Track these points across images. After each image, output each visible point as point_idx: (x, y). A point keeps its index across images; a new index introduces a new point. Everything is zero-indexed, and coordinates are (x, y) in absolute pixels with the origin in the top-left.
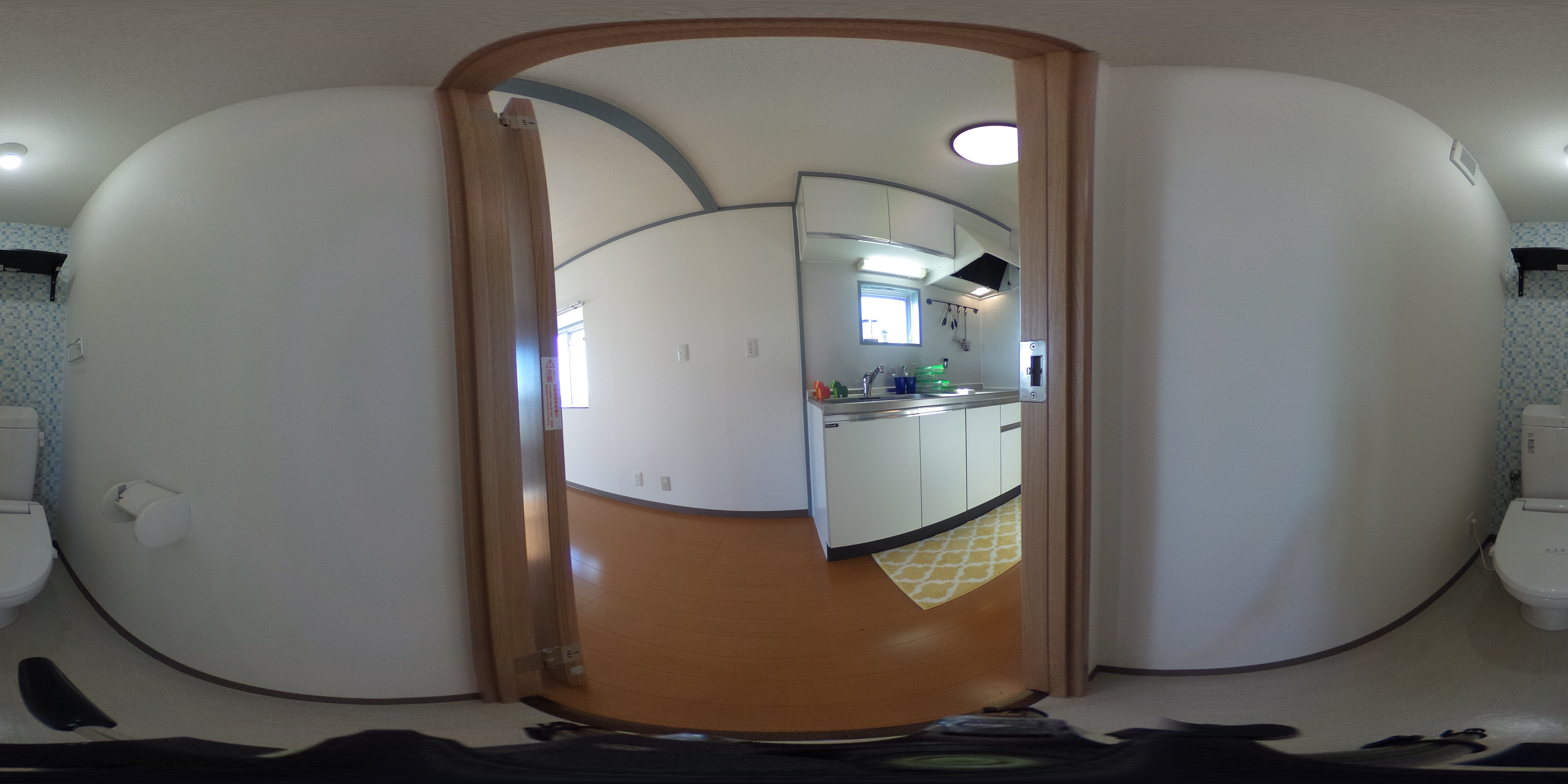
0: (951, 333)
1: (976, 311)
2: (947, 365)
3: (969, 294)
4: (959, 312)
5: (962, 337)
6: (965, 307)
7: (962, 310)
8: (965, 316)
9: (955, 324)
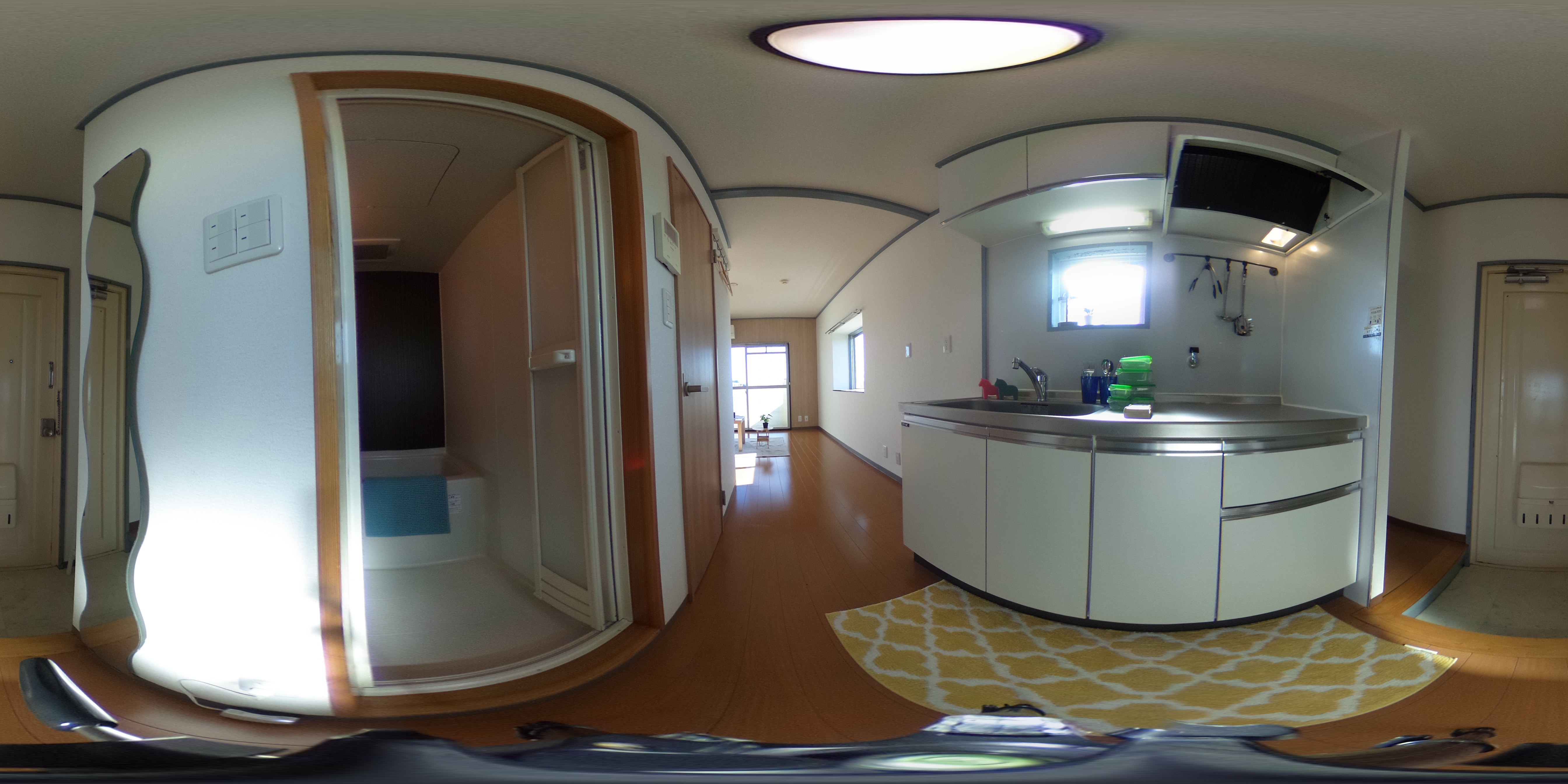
0: (1217, 305)
1: (1274, 271)
2: (1197, 358)
3: (1257, 244)
4: (1228, 270)
5: (1237, 312)
6: (1245, 263)
7: (1237, 267)
8: (1245, 277)
9: (1218, 289)
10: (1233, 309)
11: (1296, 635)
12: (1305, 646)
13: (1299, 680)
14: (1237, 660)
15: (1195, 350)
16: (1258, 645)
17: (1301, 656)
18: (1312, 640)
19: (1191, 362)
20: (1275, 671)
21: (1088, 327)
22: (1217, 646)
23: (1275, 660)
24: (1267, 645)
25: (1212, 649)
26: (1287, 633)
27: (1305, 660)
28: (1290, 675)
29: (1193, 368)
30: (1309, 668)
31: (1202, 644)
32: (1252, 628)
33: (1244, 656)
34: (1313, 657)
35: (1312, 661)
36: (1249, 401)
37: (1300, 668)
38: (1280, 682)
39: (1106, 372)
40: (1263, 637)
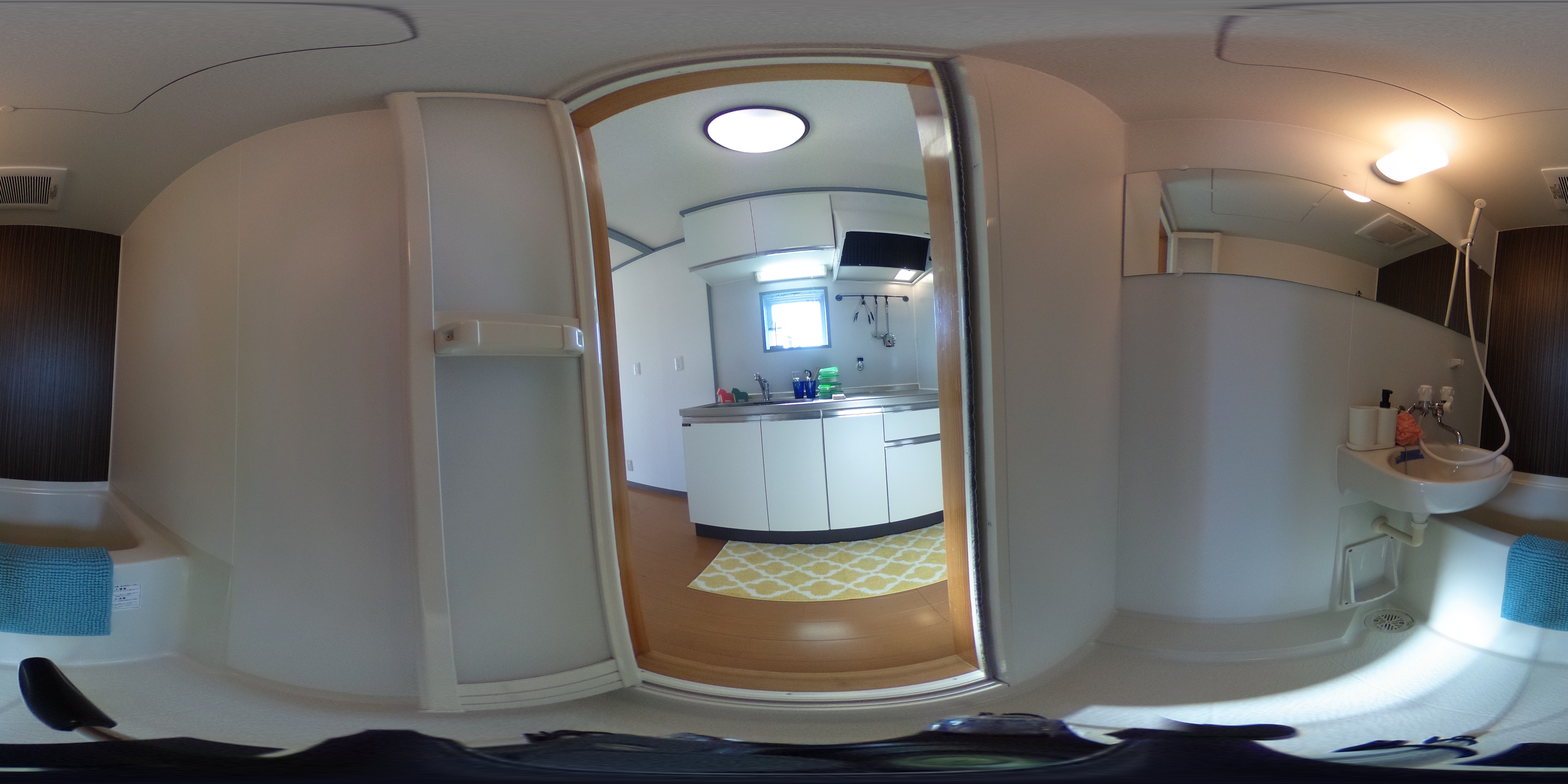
0: (871, 328)
1: (906, 299)
2: (863, 365)
3: (892, 280)
4: (876, 304)
5: (885, 332)
6: (886, 297)
7: (881, 300)
8: (887, 307)
9: (871, 318)
10: (882, 329)
11: (929, 537)
12: (933, 542)
13: (927, 561)
14: (903, 550)
15: (861, 359)
16: (911, 543)
17: (929, 548)
18: (936, 540)
19: (859, 367)
20: (918, 556)
21: (791, 349)
22: (893, 544)
23: (918, 550)
24: (915, 543)
25: (891, 546)
26: (925, 536)
27: (931, 550)
28: (923, 558)
29: (860, 370)
30: (932, 554)
31: (886, 544)
32: (908, 534)
33: (905, 548)
34: (934, 549)
35: (933, 551)
36: (898, 389)
37: (928, 554)
38: (919, 562)
39: (808, 378)
40: (914, 538)
